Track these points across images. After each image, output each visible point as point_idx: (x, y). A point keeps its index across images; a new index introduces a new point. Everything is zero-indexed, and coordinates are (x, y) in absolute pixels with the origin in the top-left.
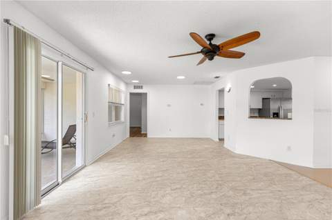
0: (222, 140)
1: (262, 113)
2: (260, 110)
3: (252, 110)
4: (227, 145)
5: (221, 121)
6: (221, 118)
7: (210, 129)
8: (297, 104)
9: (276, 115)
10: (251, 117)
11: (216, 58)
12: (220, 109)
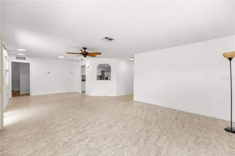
0: (84, 92)
1: (101, 77)
2: (100, 76)
3: (98, 76)
4: (87, 93)
5: (84, 82)
6: (84, 80)
7: (77, 87)
8: (113, 74)
9: (107, 79)
10: (98, 80)
11: (87, 56)
12: (82, 76)
